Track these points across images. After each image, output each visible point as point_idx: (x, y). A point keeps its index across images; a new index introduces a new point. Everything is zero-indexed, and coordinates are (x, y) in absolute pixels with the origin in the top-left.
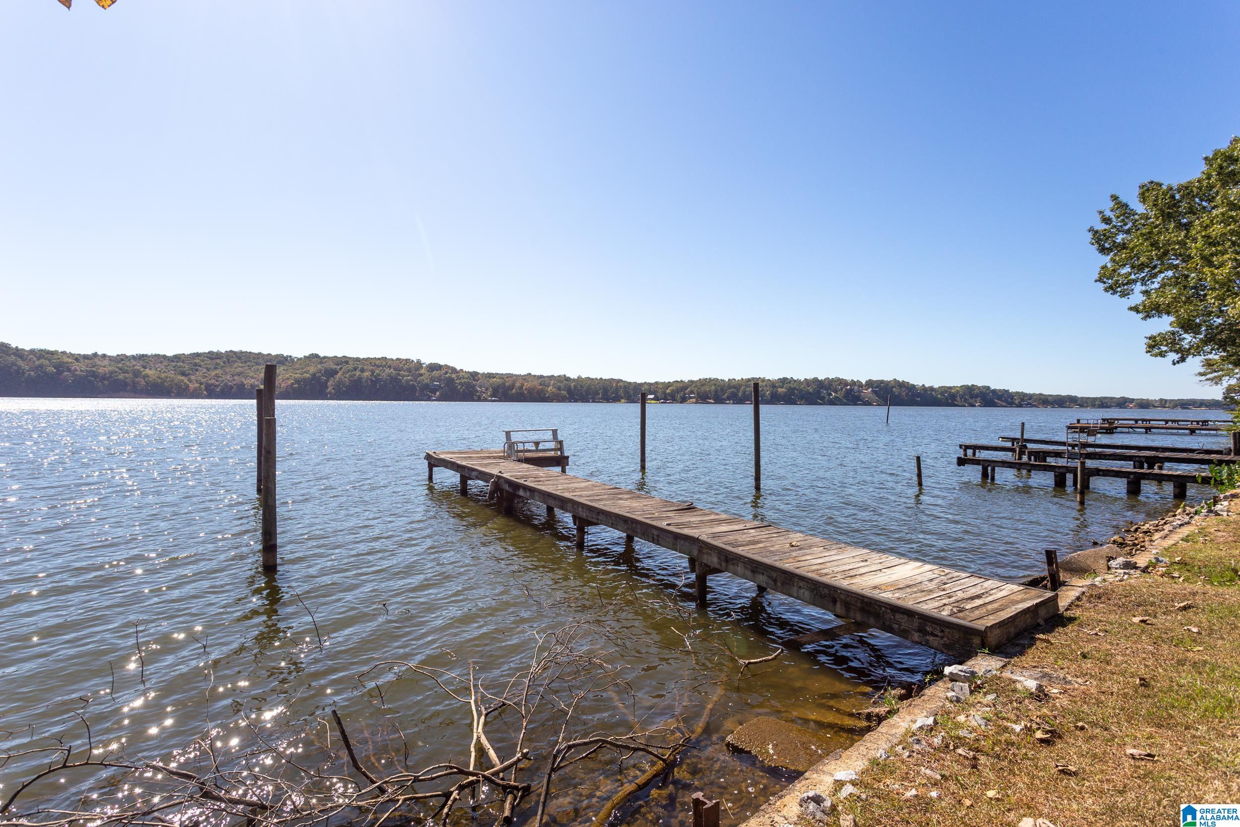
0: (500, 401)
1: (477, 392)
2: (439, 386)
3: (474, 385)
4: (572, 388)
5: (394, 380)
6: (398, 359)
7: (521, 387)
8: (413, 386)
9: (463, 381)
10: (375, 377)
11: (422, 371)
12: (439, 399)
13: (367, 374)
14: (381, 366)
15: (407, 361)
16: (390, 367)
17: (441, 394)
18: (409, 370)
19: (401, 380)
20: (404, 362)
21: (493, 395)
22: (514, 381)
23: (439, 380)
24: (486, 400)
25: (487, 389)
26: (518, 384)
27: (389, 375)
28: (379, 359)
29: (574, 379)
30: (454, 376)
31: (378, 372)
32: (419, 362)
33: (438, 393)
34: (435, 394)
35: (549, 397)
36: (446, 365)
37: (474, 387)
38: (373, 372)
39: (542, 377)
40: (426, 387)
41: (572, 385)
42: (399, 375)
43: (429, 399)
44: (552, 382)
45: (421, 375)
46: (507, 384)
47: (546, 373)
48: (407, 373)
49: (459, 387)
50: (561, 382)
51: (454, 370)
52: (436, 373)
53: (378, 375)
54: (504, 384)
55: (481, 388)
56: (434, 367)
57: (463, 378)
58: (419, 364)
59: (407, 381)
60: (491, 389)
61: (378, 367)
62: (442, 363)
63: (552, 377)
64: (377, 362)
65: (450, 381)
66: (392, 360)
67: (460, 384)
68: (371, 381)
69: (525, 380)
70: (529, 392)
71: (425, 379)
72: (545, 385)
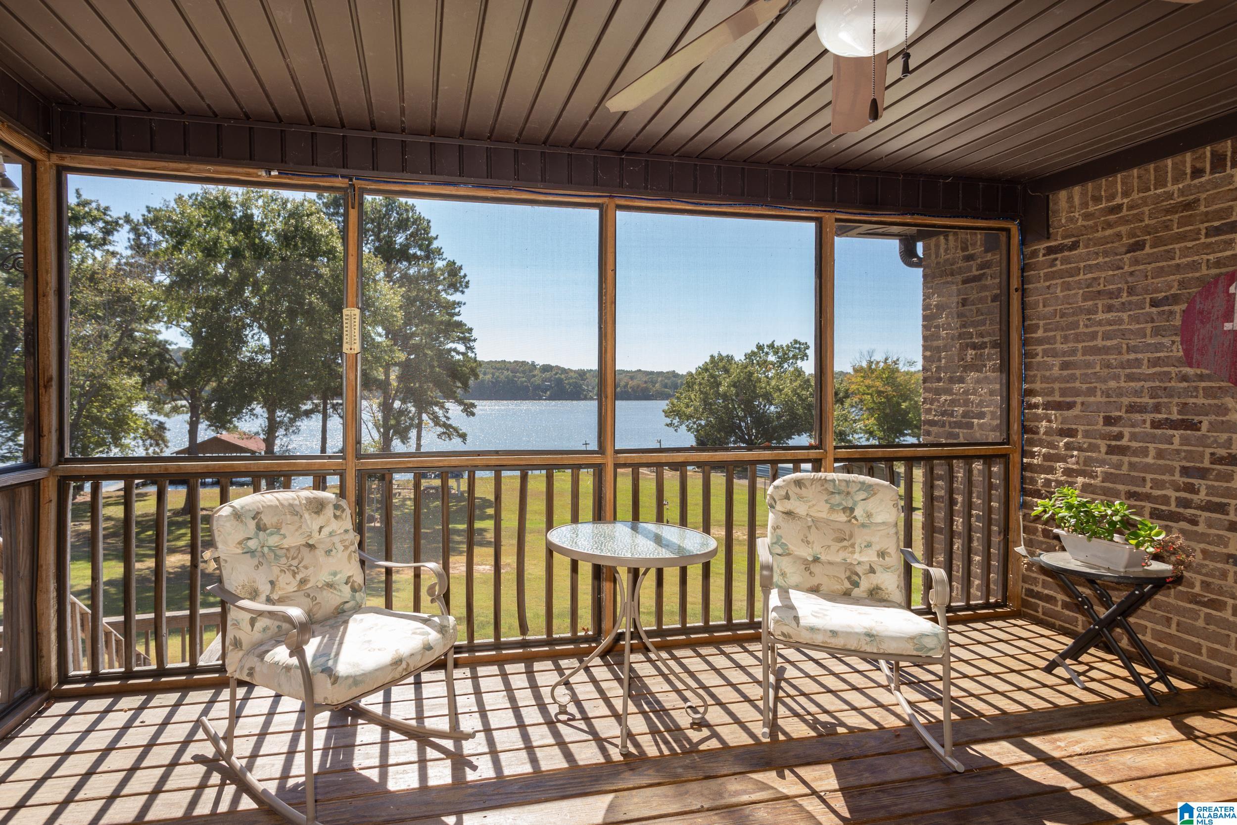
1: (584, 390)
2: (550, 386)
4: (678, 385)
5: (511, 382)
6: (515, 362)
7: (626, 386)
8: (527, 387)
9: (571, 381)
10: (495, 379)
11: (536, 372)
12: (550, 398)
13: (489, 377)
14: (500, 369)
15: (523, 363)
16: (508, 370)
17: (551, 394)
18: (524, 372)
19: (516, 382)
20: (520, 364)
23: (550, 381)
24: (591, 399)
25: (593, 388)
26: (622, 383)
27: (507, 377)
29: (682, 375)
30: (563, 376)
32: (533, 364)
33: (548, 393)
34: (546, 394)
35: (652, 395)
36: (557, 366)
37: (580, 386)
38: (493, 374)
39: (652, 373)
40: (537, 388)
41: (679, 381)
42: (515, 377)
43: (540, 399)
44: (660, 379)
45: (534, 376)
47: (656, 369)
48: (522, 375)
49: (568, 387)
50: (669, 378)
51: (564, 371)
52: (548, 375)
53: (498, 377)
55: (587, 386)
56: (547, 368)
57: (571, 378)
58: (533, 365)
59: (522, 382)
61: (498, 369)
62: (553, 364)
63: (660, 374)
64: (498, 365)
65: (559, 382)
66: (510, 362)
67: (570, 384)
68: (492, 382)
69: (632, 378)
70: (633, 390)
71: (537, 380)
72: (652, 382)
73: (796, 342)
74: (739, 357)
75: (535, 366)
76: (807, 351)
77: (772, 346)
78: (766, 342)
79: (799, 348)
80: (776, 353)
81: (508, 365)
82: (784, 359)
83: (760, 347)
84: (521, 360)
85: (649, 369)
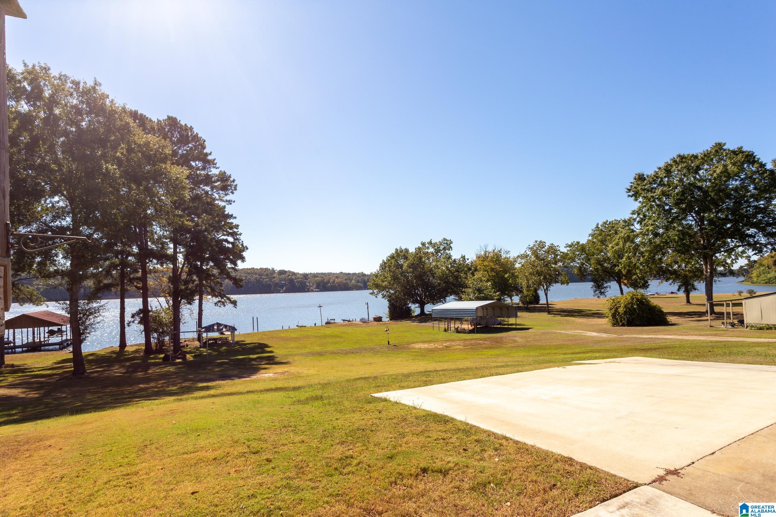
0: (321, 291)
1: (307, 286)
2: (285, 284)
3: (305, 282)
4: (366, 280)
5: (258, 281)
6: (261, 269)
7: (334, 281)
8: (269, 284)
9: (299, 280)
10: (248, 280)
11: (275, 275)
12: (285, 292)
14: (251, 273)
15: (266, 269)
16: (256, 274)
17: (286, 289)
18: (267, 275)
19: (262, 281)
20: (264, 270)
21: (317, 288)
22: (330, 279)
23: (285, 280)
24: (312, 291)
25: (313, 284)
26: (331, 281)
27: (256, 279)
28: (250, 269)
29: (368, 275)
30: (293, 277)
31: (249, 277)
32: (273, 269)
33: (284, 288)
34: (283, 289)
35: (350, 287)
36: (289, 271)
38: (246, 277)
39: (349, 274)
40: (277, 285)
42: (261, 278)
43: (278, 292)
44: (354, 277)
45: (274, 278)
46: (325, 281)
47: (351, 272)
48: (266, 277)
49: (297, 284)
50: (360, 277)
51: (294, 274)
52: (283, 276)
53: (250, 279)
54: (323, 281)
55: (309, 283)
56: (282, 272)
57: (299, 278)
58: (273, 271)
59: (266, 282)
60: (315, 284)
61: (249, 274)
62: (287, 270)
63: (354, 274)
64: (249, 271)
65: (291, 281)
66: (257, 269)
67: (297, 282)
68: (246, 282)
69: (337, 277)
70: (338, 285)
71: (276, 280)
72: (349, 279)
73: (445, 239)
74: (412, 250)
75: (274, 271)
76: (451, 245)
77: (430, 243)
78: (427, 241)
79: (447, 243)
80: (434, 247)
81: (256, 271)
82: (438, 251)
83: (423, 244)
84: (264, 267)
85: (347, 272)
